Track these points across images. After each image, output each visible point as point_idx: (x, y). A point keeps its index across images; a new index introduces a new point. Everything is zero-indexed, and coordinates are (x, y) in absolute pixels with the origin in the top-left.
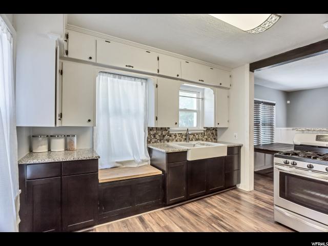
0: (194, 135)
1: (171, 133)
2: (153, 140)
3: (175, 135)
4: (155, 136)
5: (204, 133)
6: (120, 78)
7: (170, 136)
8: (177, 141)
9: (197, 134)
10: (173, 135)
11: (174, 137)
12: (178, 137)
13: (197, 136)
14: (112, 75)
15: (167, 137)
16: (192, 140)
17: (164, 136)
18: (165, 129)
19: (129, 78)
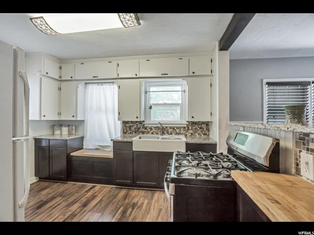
0: (174, 129)
1: (145, 126)
2: (129, 132)
3: (151, 129)
4: (130, 129)
5: (188, 128)
6: (102, 85)
7: (146, 129)
8: (152, 133)
9: (178, 128)
10: (148, 128)
11: (149, 130)
12: (154, 130)
13: (178, 131)
14: (97, 84)
15: (142, 130)
16: (171, 134)
17: (139, 128)
18: (140, 122)
19: (109, 84)
